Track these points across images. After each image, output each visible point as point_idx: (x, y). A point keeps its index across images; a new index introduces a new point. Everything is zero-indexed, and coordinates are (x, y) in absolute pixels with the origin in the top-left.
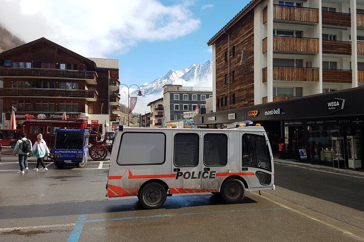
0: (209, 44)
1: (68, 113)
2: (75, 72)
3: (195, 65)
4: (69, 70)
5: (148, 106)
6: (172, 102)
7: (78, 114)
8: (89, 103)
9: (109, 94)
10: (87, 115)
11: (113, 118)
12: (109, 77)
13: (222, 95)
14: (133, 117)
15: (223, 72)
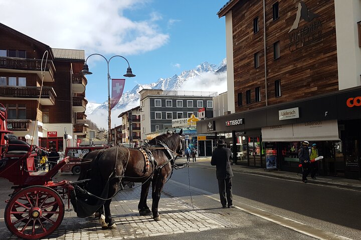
0: (221, 14)
1: (10, 120)
2: (21, 61)
3: (162, 79)
4: (12, 58)
5: (119, 117)
6: (153, 109)
7: (25, 123)
8: (43, 108)
9: (72, 96)
10: (40, 123)
11: (78, 129)
12: (72, 73)
13: (249, 87)
14: (99, 133)
15: (250, 50)
